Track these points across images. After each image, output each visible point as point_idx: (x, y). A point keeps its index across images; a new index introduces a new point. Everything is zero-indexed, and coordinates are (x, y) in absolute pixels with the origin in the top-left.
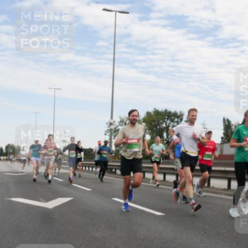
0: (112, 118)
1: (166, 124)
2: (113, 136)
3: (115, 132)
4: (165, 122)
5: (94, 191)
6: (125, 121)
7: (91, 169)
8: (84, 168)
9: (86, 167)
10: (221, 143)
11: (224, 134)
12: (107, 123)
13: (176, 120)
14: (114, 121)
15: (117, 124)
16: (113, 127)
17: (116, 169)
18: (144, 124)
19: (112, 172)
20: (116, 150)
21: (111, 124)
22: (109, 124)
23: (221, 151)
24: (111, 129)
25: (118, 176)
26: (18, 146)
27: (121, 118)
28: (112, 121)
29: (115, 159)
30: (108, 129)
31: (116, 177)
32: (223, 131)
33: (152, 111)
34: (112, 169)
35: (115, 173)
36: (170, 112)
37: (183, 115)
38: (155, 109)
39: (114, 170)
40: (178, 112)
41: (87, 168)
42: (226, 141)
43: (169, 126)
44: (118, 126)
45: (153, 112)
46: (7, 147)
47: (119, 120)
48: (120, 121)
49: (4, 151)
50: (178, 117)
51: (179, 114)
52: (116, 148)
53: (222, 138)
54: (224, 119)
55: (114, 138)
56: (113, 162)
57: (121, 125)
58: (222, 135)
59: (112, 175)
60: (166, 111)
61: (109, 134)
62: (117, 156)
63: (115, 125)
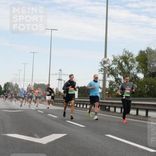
0: (106, 56)
2: (107, 75)
7: (85, 106)
8: (78, 106)
9: (80, 104)
12: (101, 63)
14: (108, 60)
15: (111, 63)
16: (106, 65)
17: (109, 107)
18: (137, 63)
19: (106, 109)
20: (110, 88)
22: (102, 63)
24: (105, 67)
25: (111, 113)
27: (114, 57)
28: (106, 59)
29: (108, 96)
31: (110, 115)
33: (145, 50)
34: (106, 106)
35: (109, 110)
38: (148, 48)
39: (107, 108)
41: (81, 106)
44: (112, 65)
45: (147, 51)
46: (5, 85)
47: (113, 59)
48: (114, 60)
49: (3, 89)
52: (110, 86)
55: (108, 77)
56: (106, 99)
57: (115, 64)
59: (105, 112)
61: (103, 72)
62: (111, 94)
63: (108, 63)
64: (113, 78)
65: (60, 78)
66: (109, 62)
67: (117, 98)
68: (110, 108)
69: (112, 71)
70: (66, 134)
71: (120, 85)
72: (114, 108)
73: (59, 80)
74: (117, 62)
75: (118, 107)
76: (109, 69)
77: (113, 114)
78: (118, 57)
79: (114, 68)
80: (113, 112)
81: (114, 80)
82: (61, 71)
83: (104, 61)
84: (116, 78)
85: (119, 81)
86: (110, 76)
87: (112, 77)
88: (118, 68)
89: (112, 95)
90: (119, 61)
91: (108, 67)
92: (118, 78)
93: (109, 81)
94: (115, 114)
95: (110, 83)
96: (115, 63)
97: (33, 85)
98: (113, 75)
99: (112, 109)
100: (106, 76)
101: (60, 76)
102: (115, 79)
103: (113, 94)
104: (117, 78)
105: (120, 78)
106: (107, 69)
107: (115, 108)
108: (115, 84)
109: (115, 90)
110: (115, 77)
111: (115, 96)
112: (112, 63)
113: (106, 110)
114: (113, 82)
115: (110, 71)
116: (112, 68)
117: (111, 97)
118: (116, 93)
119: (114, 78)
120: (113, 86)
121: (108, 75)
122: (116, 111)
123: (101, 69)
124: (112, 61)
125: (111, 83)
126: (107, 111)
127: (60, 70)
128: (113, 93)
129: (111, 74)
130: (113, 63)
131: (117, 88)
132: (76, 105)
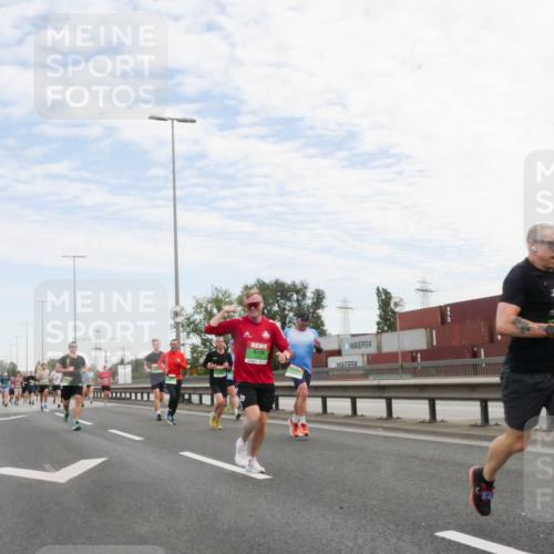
0: (177, 303)
1: (279, 306)
3: (188, 325)
4: (278, 302)
5: (148, 439)
6: (204, 305)
7: (146, 397)
8: (133, 395)
10: (378, 333)
11: (380, 316)
13: (295, 296)
14: (183, 309)
15: (192, 311)
17: (190, 395)
19: (184, 400)
20: (193, 357)
21: (176, 314)
22: (173, 315)
23: (379, 347)
24: (177, 324)
25: (193, 408)
26: (12, 364)
27: (197, 301)
28: (178, 309)
29: (191, 374)
32: (378, 312)
34: (184, 395)
35: (190, 401)
36: (282, 285)
37: (306, 288)
38: (258, 281)
39: (186, 397)
40: (298, 282)
41: (139, 396)
42: (386, 328)
43: (284, 309)
44: (193, 315)
47: (194, 305)
48: (197, 306)
50: (298, 292)
51: (299, 287)
52: (192, 353)
53: (378, 324)
54: (378, 289)
55: (187, 337)
57: (199, 313)
58: (378, 319)
60: (277, 282)
62: (195, 368)
64: (196, 338)
68: (192, 397)
72: (198, 397)
74: (203, 310)
76: (190, 322)
77: (197, 408)
78: (205, 300)
79: (199, 321)
80: (197, 405)
81: (200, 343)
83: (174, 311)
84: (202, 340)
85: (208, 344)
86: (191, 335)
90: (206, 310)
93: (191, 345)
94: (201, 408)
96: (199, 310)
98: (197, 334)
99: (195, 398)
108: (201, 349)
115: (192, 326)
121: (188, 334)
124: (194, 308)
125: (194, 349)
129: (192, 332)
130: (194, 312)
132: (128, 395)
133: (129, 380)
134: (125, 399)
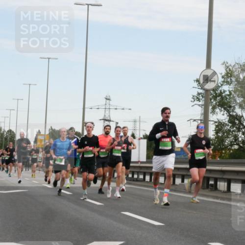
0: (208, 65)
3: (215, 98)
6: (236, 73)
12: (198, 81)
14: (215, 73)
15: (221, 80)
16: (210, 86)
17: (216, 180)
20: (217, 137)
21: (207, 79)
22: (201, 81)
24: (207, 91)
25: (219, 195)
28: (209, 73)
29: (214, 157)
30: (201, 91)
31: (217, 198)
35: (215, 187)
39: (212, 182)
44: (222, 85)
47: (224, 72)
48: (227, 74)
52: (217, 133)
55: (213, 112)
57: (228, 83)
59: (206, 192)
61: (201, 103)
62: (218, 151)
63: (214, 81)
64: (223, 115)
65: (107, 115)
66: (215, 78)
67: (232, 161)
68: (218, 183)
69: (222, 98)
70: (122, 242)
71: (239, 131)
72: (226, 184)
73: (105, 120)
74: (233, 79)
75: (236, 181)
76: (216, 94)
77: (224, 196)
78: (237, 66)
79: (228, 93)
80: (224, 192)
81: (227, 120)
82: (108, 101)
83: (204, 76)
84: (230, 116)
85: (237, 122)
86: (217, 110)
87: (222, 113)
88: (235, 92)
89: (222, 153)
90: (238, 76)
91: (213, 90)
92: (237, 115)
93: (216, 122)
95: (217, 126)
96: (229, 80)
97: (47, 133)
98: (225, 109)
99: (222, 186)
100: (210, 111)
101: (107, 112)
102: (228, 117)
103: (224, 152)
104: (234, 114)
105: (241, 115)
106: (212, 94)
107: (229, 182)
108: (229, 128)
109: (227, 142)
110: (228, 111)
111: (227, 156)
112: (223, 80)
113: (210, 187)
114: (223, 125)
116: (222, 91)
117: (219, 159)
118: (230, 149)
119: (226, 115)
120: (224, 133)
122: (232, 190)
123: (199, 94)
124: (223, 77)
125: (220, 126)
126: (212, 190)
127: (106, 99)
128: (223, 149)
129: (219, 106)
130: (224, 82)
131: (232, 138)
132: (141, 177)
133: (143, 158)
134: (137, 180)
